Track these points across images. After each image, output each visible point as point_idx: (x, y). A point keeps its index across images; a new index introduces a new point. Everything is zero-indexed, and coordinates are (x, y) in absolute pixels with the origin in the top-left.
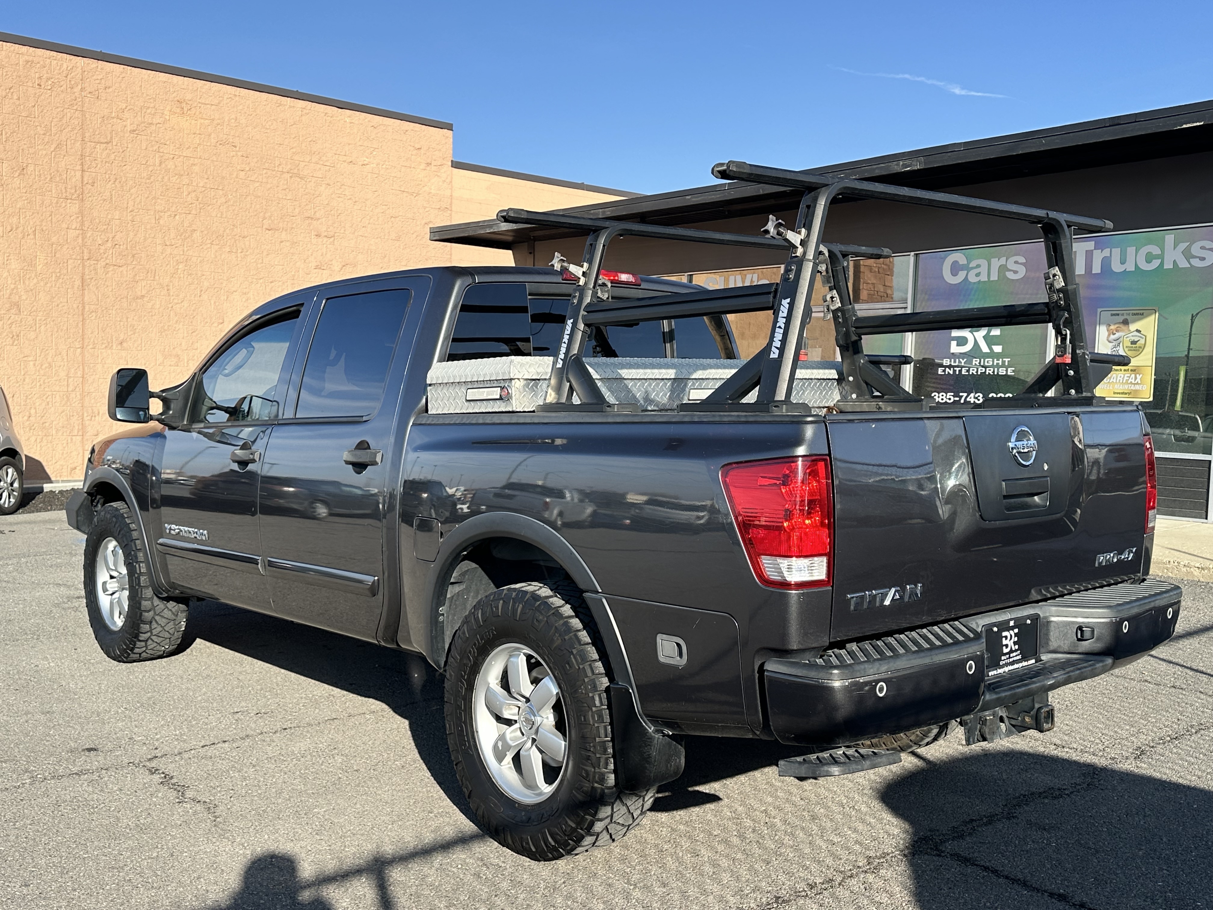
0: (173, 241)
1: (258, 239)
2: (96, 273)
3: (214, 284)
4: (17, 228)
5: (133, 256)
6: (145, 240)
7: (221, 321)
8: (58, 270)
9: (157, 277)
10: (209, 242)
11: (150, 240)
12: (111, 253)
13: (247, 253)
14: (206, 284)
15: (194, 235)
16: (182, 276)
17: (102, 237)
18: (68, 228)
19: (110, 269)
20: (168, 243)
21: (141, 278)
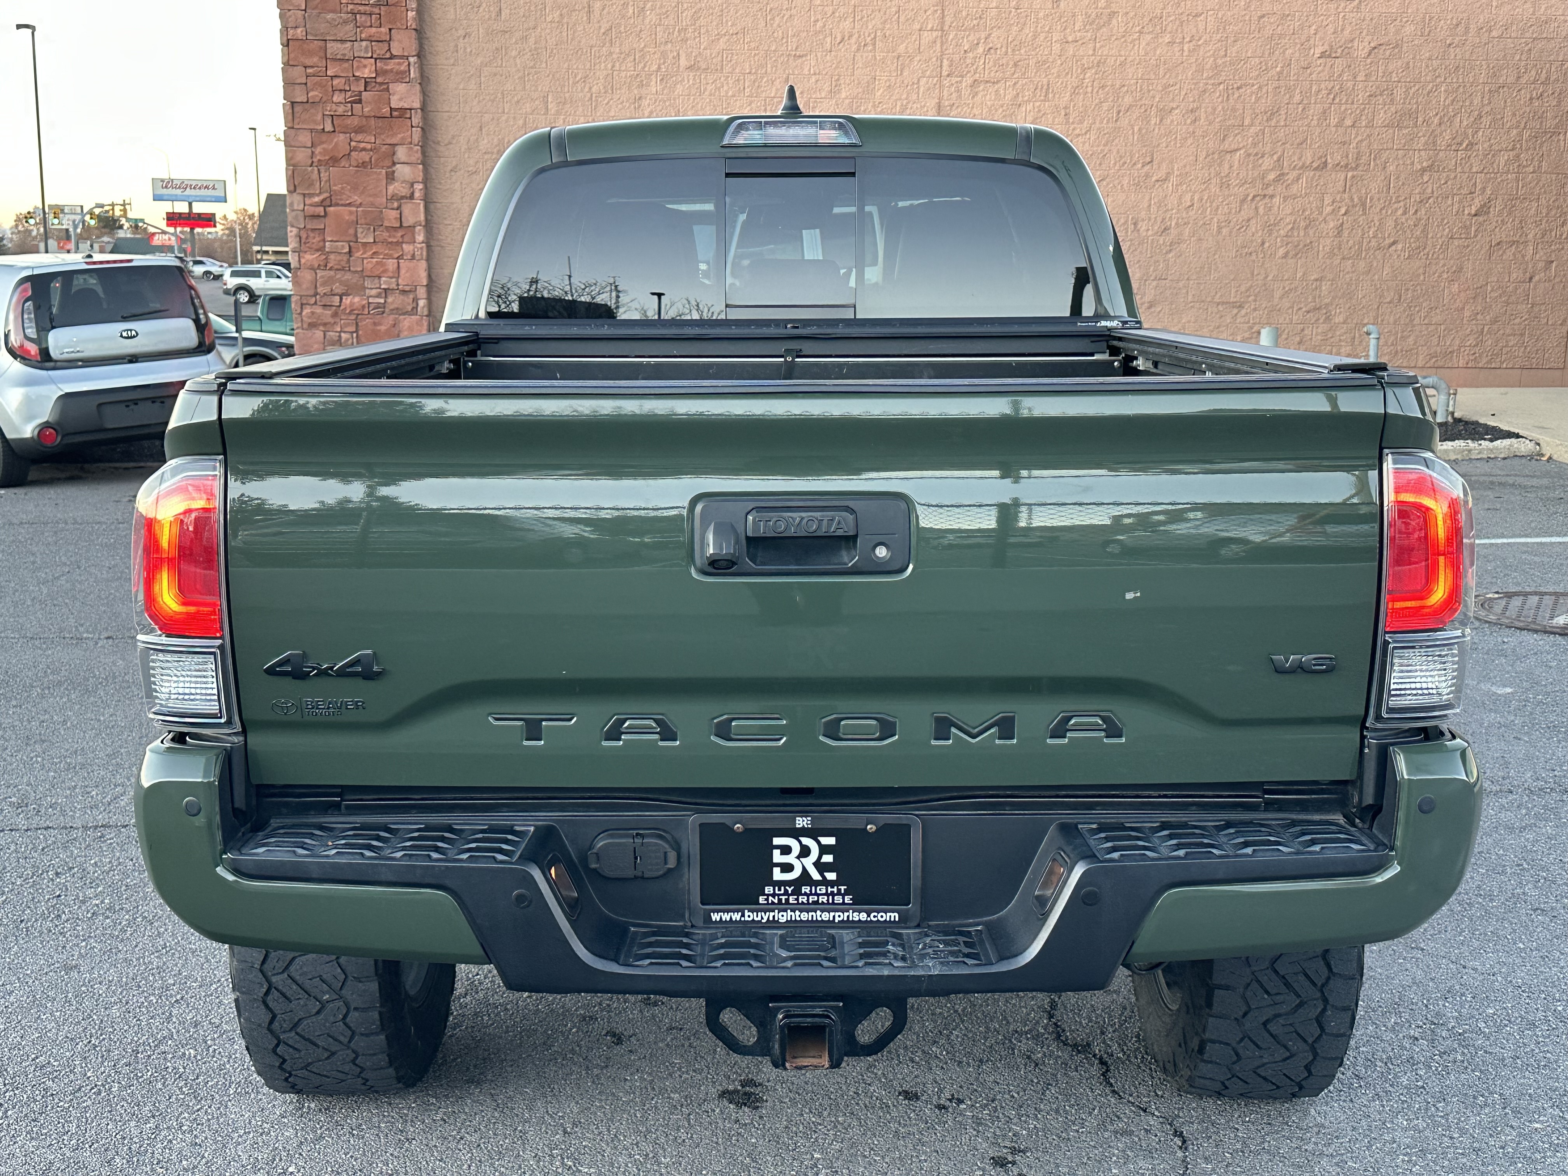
0: (1079, 34)
1: (1220, 16)
2: (960, 97)
3: (1141, 99)
4: (850, 37)
5: (1015, 65)
6: (1035, 37)
7: (1148, 159)
8: (904, 96)
9: (1050, 96)
10: (1138, 29)
11: (1042, 38)
12: (982, 61)
13: (1200, 43)
14: (1128, 100)
15: (1114, 22)
16: (1089, 89)
17: (970, 38)
18: (920, 30)
19: (981, 88)
20: (1070, 39)
21: (1026, 98)
